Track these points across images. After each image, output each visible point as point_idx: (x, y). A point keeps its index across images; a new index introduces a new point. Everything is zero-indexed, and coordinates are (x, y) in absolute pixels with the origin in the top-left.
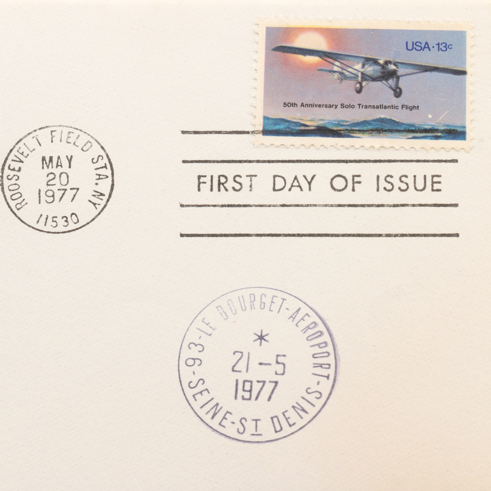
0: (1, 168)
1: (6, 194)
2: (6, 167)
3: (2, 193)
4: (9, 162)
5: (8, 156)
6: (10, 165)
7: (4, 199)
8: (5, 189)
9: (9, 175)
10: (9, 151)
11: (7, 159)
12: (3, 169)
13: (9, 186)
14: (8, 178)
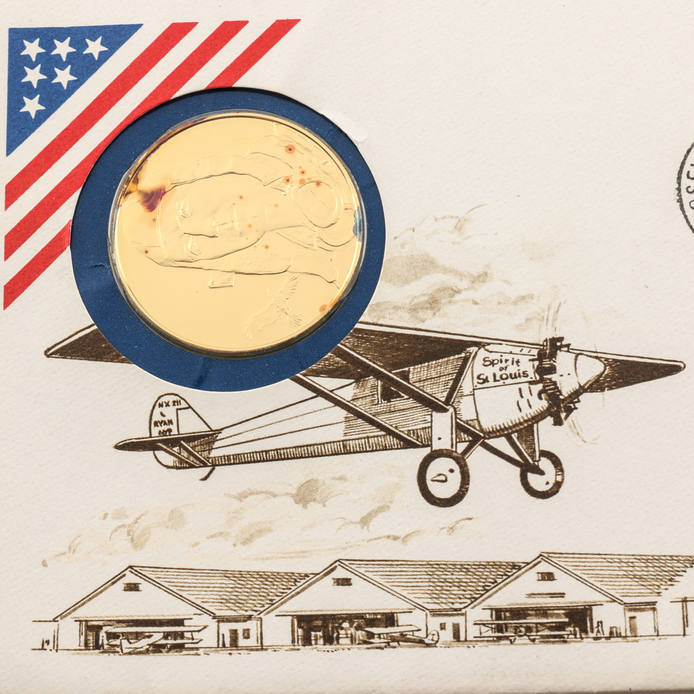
0: (677, 176)
1: (687, 214)
2: (684, 175)
3: (681, 212)
4: (687, 168)
5: (685, 159)
6: (689, 172)
7: (685, 221)
8: (685, 207)
9: (689, 187)
10: (685, 153)
11: (683, 163)
12: (679, 178)
13: (690, 203)
14: (688, 191)
